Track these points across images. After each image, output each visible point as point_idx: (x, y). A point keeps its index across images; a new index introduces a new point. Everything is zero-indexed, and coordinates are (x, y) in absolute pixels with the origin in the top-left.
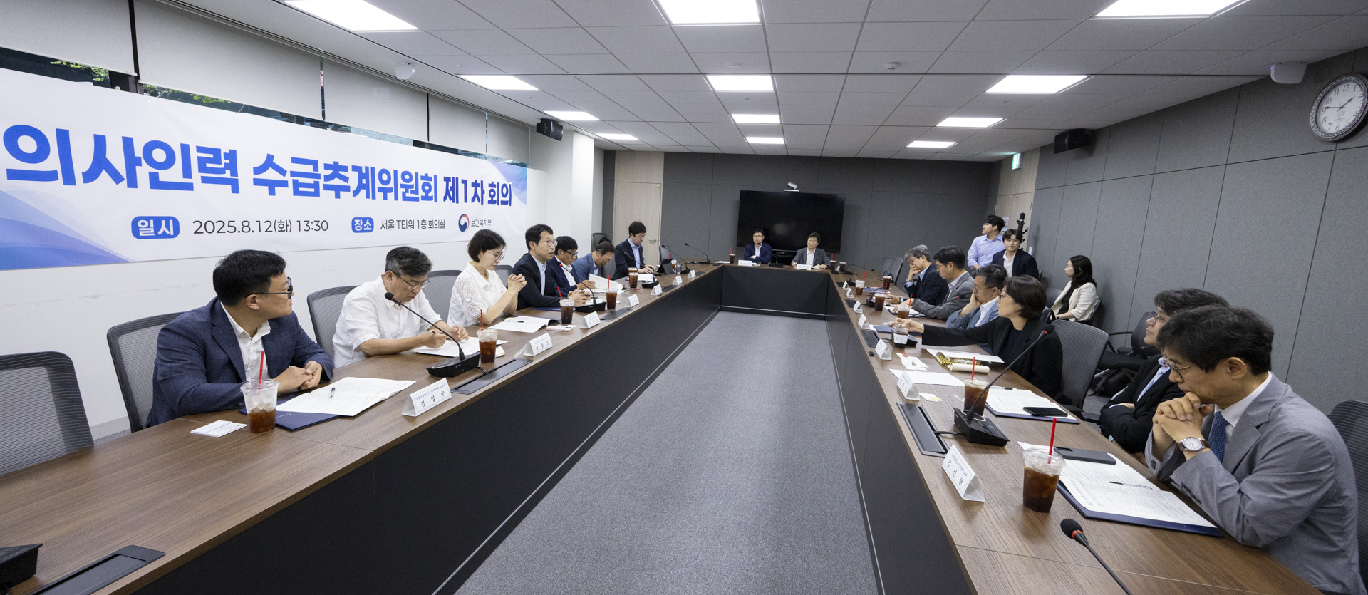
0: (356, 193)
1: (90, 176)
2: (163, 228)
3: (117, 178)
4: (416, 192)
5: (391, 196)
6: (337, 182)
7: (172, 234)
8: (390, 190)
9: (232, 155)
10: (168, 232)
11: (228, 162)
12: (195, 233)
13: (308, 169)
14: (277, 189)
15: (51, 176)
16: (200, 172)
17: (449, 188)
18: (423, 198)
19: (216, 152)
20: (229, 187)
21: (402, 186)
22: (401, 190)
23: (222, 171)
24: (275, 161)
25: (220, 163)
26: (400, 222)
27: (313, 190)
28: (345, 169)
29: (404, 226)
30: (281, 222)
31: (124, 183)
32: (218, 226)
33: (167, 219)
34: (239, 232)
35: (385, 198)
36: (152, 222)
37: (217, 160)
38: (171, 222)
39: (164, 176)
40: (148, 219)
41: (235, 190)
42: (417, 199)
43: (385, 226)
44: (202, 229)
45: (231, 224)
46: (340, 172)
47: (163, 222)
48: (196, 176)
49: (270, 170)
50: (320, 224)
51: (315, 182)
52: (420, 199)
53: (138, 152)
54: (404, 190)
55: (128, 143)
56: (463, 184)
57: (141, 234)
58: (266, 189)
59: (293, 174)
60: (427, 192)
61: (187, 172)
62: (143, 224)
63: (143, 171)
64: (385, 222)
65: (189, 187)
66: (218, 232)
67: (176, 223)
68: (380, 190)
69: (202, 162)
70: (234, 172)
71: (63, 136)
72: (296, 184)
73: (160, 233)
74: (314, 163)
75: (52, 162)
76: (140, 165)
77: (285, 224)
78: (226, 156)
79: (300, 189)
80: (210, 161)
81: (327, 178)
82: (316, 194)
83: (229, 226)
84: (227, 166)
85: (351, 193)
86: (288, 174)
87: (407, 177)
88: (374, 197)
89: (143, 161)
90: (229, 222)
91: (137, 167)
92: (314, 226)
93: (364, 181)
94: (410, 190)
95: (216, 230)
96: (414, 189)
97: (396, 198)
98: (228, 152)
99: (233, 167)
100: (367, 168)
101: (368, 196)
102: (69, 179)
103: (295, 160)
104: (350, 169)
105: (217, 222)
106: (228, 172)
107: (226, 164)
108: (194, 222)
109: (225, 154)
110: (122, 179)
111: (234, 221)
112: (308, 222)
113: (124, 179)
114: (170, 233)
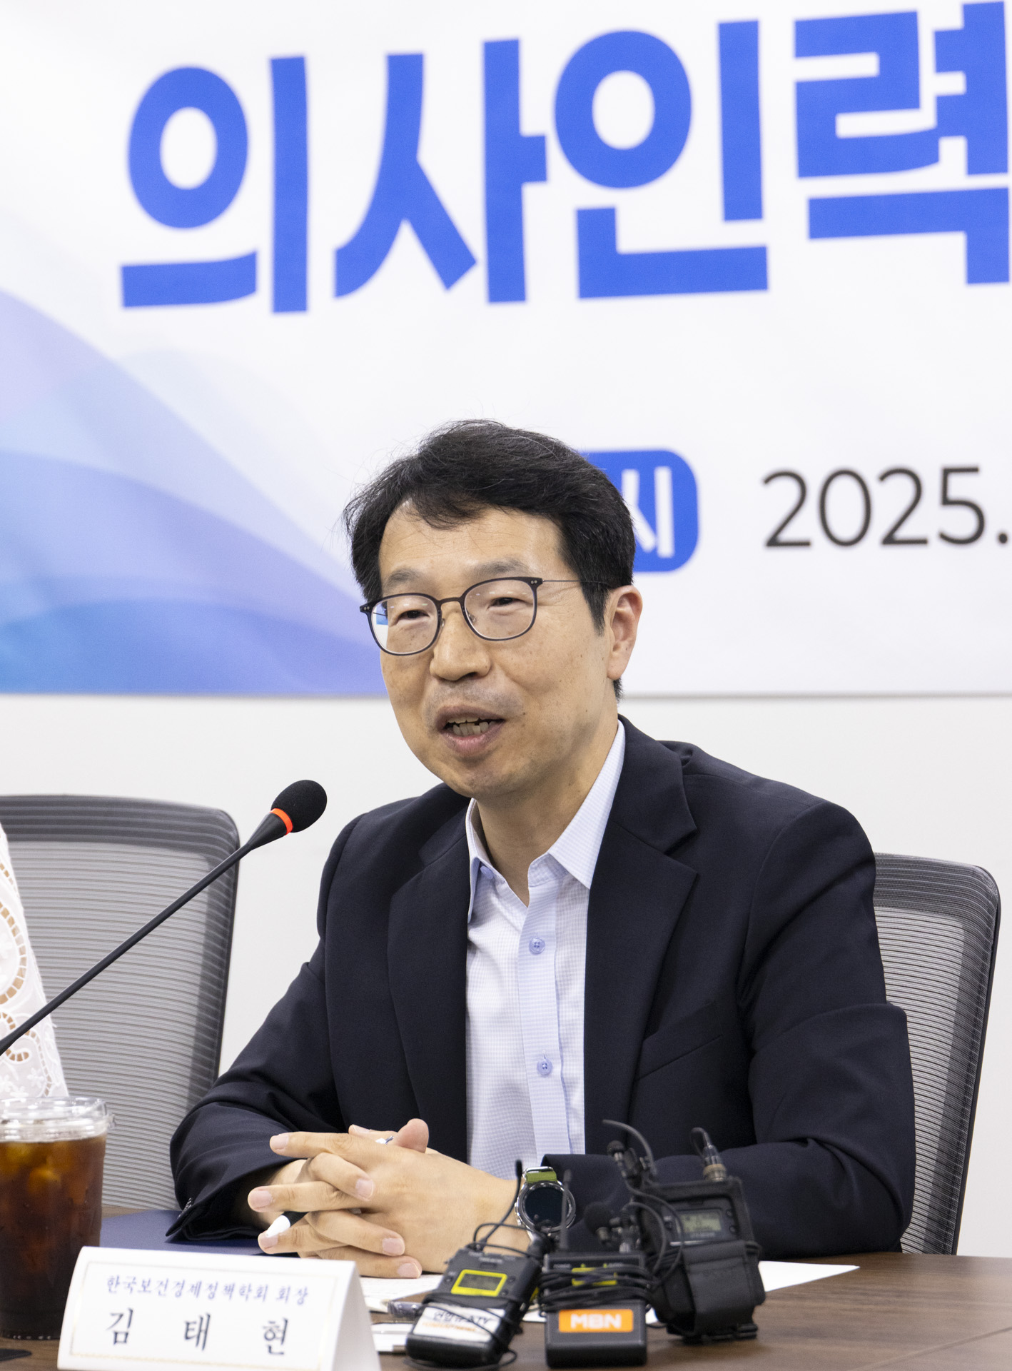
3: (449, 257)
7: (666, 548)
9: (977, 40)
10: (647, 539)
11: (955, 83)
12: (773, 542)
15: (230, 280)
20: (951, 247)
23: (918, 150)
25: (910, 100)
31: (476, 279)
33: (646, 462)
37: (896, 87)
38: (663, 478)
39: (643, 220)
44: (807, 524)
45: (958, 487)
47: (631, 479)
55: (501, 65)
63: (552, 206)
65: (745, 270)
66: (889, 540)
67: (683, 480)
69: (815, 106)
70: (989, 147)
71: (289, 81)
76: (539, 174)
78: (950, 50)
83: (946, 501)
84: (952, 115)
89: (555, 157)
90: (947, 472)
95: (880, 527)
98: (954, 21)
105: (884, 477)
106: (954, 150)
107: (944, 103)
108: (768, 480)
109: (943, 38)
110: (468, 261)
111: (974, 470)
113: (476, 262)
114: (655, 551)
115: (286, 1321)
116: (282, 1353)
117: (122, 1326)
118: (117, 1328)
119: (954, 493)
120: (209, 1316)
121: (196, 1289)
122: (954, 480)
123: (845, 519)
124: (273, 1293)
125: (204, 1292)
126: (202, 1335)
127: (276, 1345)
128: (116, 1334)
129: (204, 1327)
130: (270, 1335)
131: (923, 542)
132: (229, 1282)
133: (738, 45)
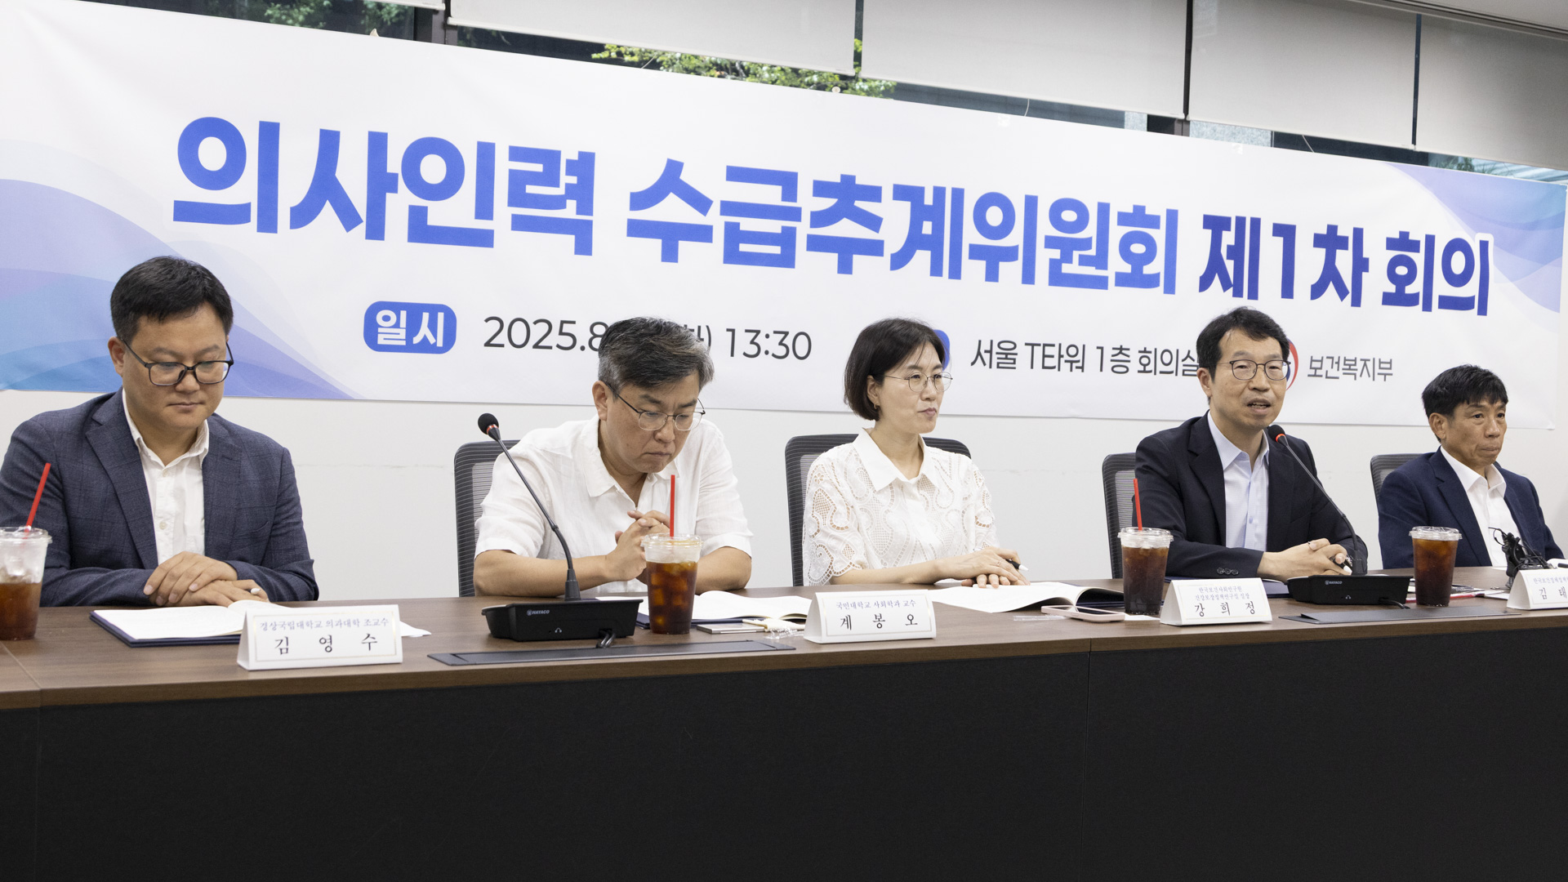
0: (900, 260)
1: (303, 215)
2: (424, 330)
3: (349, 218)
4: (1101, 261)
5: (1011, 270)
6: (846, 228)
7: (440, 344)
8: (1009, 254)
9: (584, 165)
10: (432, 340)
11: (573, 180)
12: (488, 344)
13: (771, 195)
14: (684, 246)
15: (235, 215)
16: (511, 203)
17: (1224, 252)
18: (1123, 280)
19: (550, 158)
20: (570, 240)
21: (1051, 242)
22: (1044, 256)
23: (558, 202)
24: (685, 177)
25: (556, 184)
26: (1038, 351)
27: (776, 250)
28: (874, 194)
29: (1049, 362)
31: (361, 229)
32: (538, 331)
33: (434, 309)
34: (583, 348)
35: (992, 275)
36: (403, 314)
37: (550, 178)
38: (441, 316)
39: (440, 214)
40: (396, 307)
41: (584, 247)
42: (1100, 283)
43: (986, 357)
44: (502, 338)
45: (567, 328)
46: (859, 204)
47: (426, 316)
48: (503, 211)
49: (672, 198)
50: (789, 341)
51: (784, 228)
52: (1112, 281)
53: (394, 165)
54: (1056, 254)
55: (378, 143)
56: (1280, 240)
57: (381, 341)
58: (655, 245)
59: (728, 208)
60: (1138, 262)
61: (484, 208)
62: (386, 318)
63: (400, 203)
64: (985, 346)
65: (483, 239)
66: (536, 346)
67: (451, 318)
68: (977, 252)
69: (517, 181)
70: (586, 206)
71: (269, 133)
72: (734, 235)
73: (417, 340)
74: (787, 182)
75: (245, 191)
76: (395, 190)
78: (572, 167)
79: (744, 248)
80: (535, 178)
81: (819, 219)
82: (786, 260)
83: (561, 333)
84: (571, 191)
85: (886, 260)
86: (715, 208)
87: (1069, 216)
88: (955, 273)
89: (401, 184)
90: (563, 322)
91: (389, 196)
92: (772, 344)
93: (927, 228)
94: (1076, 254)
95: (533, 341)
96: (1092, 252)
97: (1028, 277)
98: (575, 157)
99: (583, 193)
100: (939, 192)
101: (936, 270)
102: (268, 223)
103: (736, 174)
104: (887, 193)
105: (535, 323)
106: (572, 204)
107: (568, 186)
108: (487, 320)
109: (569, 162)
110: (359, 221)
111: (574, 322)
112: (758, 332)
113: (362, 221)
114: (436, 343)
119: (564, 331)
122: (565, 325)
123: (520, 338)
131: (550, 348)
133: (486, 152)
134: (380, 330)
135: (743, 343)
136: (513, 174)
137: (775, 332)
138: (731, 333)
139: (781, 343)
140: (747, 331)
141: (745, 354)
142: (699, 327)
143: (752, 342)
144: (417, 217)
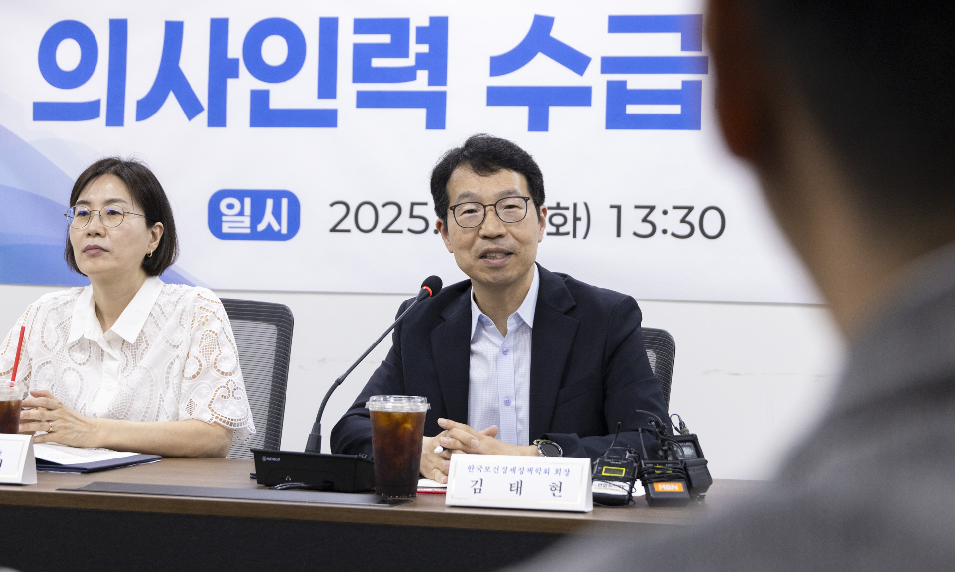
1: (147, 107)
2: (268, 218)
3: (191, 107)
7: (284, 231)
9: (437, 31)
10: (276, 227)
11: (425, 48)
12: (333, 230)
14: (556, 113)
15: (87, 111)
16: (357, 78)
19: (398, 27)
20: (420, 114)
23: (408, 74)
24: (556, 33)
25: (406, 55)
27: (675, 109)
30: (558, 206)
31: (203, 117)
32: (387, 215)
33: (277, 195)
36: (247, 201)
37: (399, 48)
38: (285, 202)
39: (282, 96)
40: (240, 194)
41: (436, 120)
44: (349, 223)
45: (418, 210)
47: (270, 203)
48: (347, 88)
49: (541, 58)
50: (694, 218)
51: (685, 83)
53: (235, 49)
55: (219, 29)
57: (226, 229)
58: (521, 113)
59: (610, 64)
61: (327, 87)
62: (231, 206)
63: (241, 88)
65: (327, 119)
66: (385, 231)
67: (294, 204)
69: (362, 54)
70: (439, 75)
71: (119, 29)
72: (617, 95)
73: (261, 227)
76: (235, 75)
77: (569, 214)
78: (423, 35)
79: (632, 109)
80: (381, 51)
82: (690, 120)
83: (412, 216)
84: (422, 61)
86: (595, 66)
89: (242, 68)
90: (413, 204)
91: (231, 82)
92: (673, 222)
95: (382, 225)
98: (426, 23)
99: (436, 62)
102: (115, 118)
103: (619, 24)
105: (384, 206)
106: (423, 76)
107: (419, 56)
108: (332, 205)
109: (419, 30)
110: (201, 109)
111: (425, 204)
112: (652, 208)
113: (202, 109)
114: (280, 231)
115: (561, 483)
116: (560, 496)
117: (478, 486)
118: (475, 487)
119: (415, 213)
120: (521, 482)
121: (514, 470)
122: (416, 207)
123: (366, 222)
124: (552, 472)
125: (518, 472)
126: (519, 489)
127: (557, 493)
128: (475, 490)
129: (519, 486)
130: (553, 489)
131: (401, 232)
132: (530, 467)
133: (329, 27)
134: (224, 218)
135: (633, 220)
136: (358, 48)
137: (675, 207)
138: (615, 210)
139: (683, 220)
140: (637, 207)
141: (635, 234)
142: (575, 205)
143: (645, 220)
144: (259, 100)
